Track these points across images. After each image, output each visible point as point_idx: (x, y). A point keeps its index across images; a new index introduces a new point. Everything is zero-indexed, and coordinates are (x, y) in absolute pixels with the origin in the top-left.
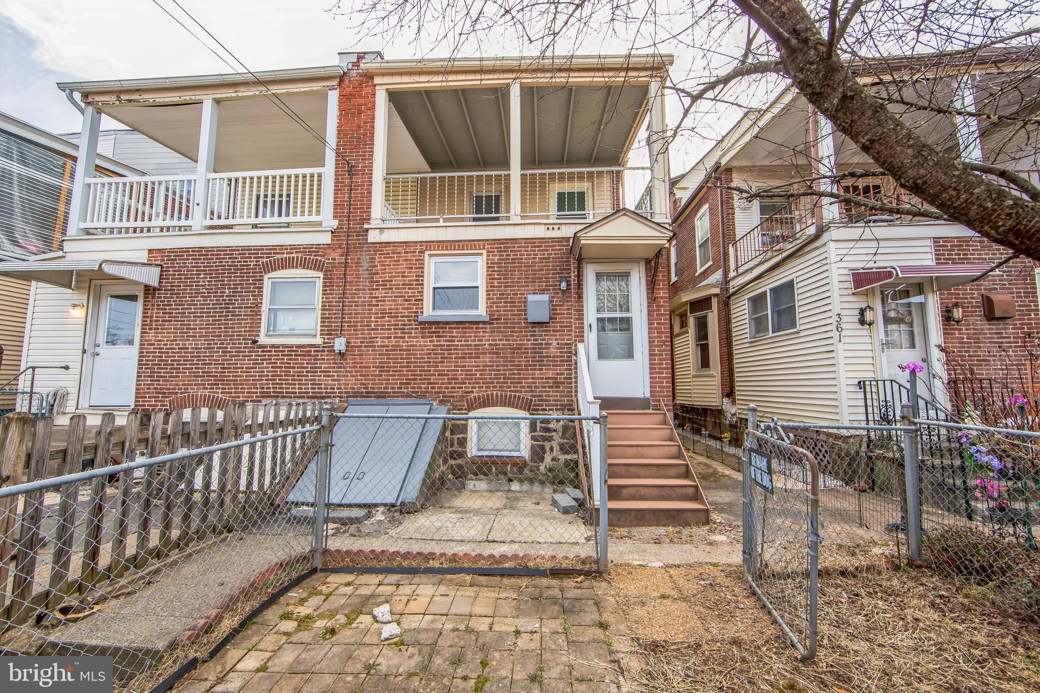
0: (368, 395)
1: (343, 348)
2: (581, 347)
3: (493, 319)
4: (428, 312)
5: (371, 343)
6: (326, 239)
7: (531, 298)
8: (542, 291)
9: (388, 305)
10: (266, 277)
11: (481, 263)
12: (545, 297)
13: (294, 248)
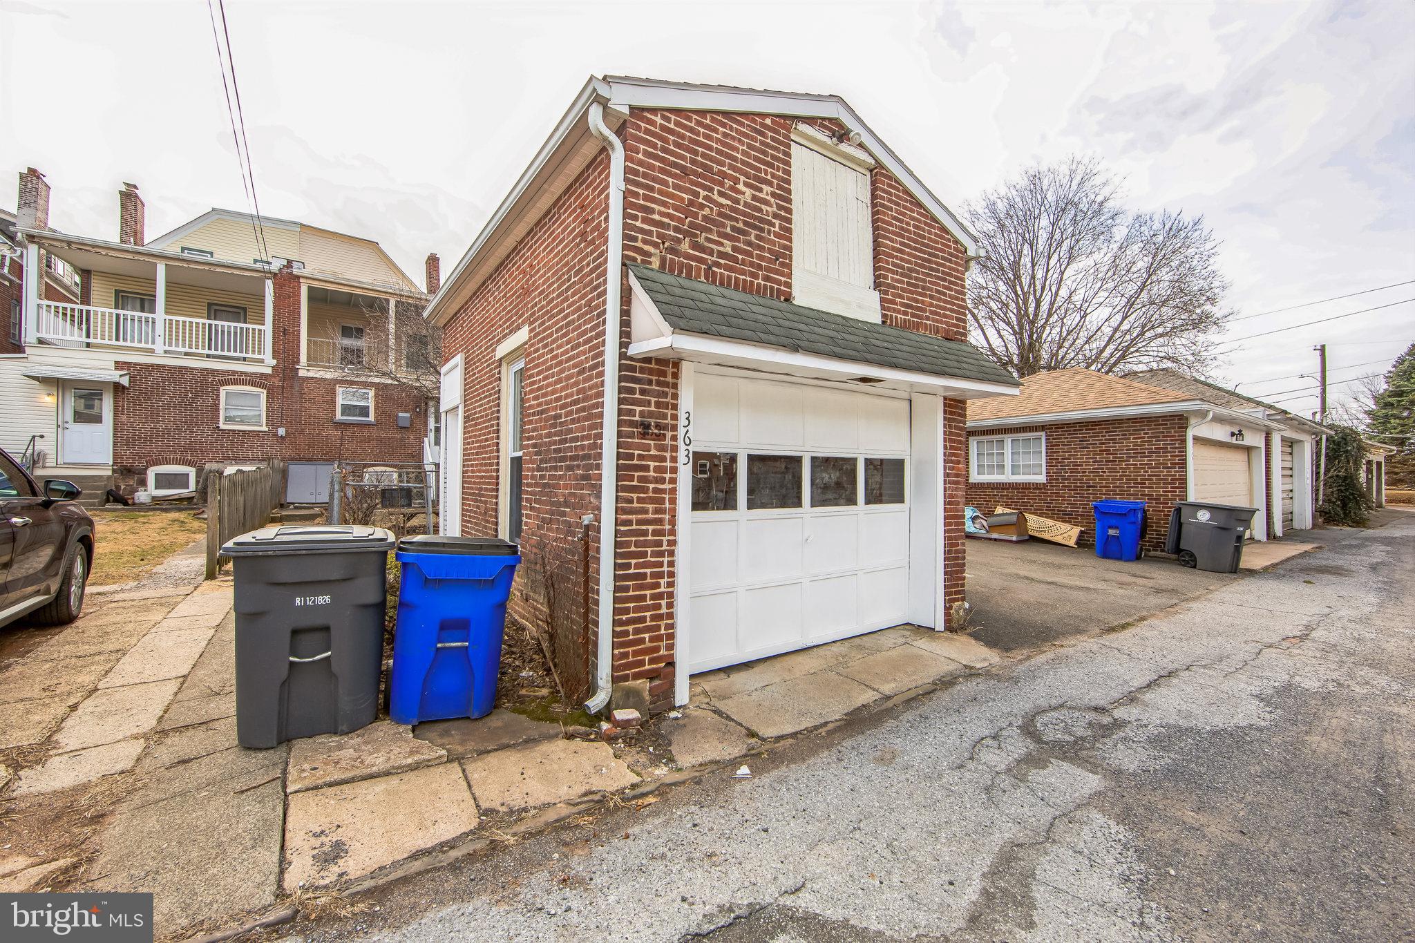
0: (301, 459)
1: (284, 434)
2: (426, 439)
3: (378, 424)
4: (339, 416)
5: (302, 431)
6: (269, 371)
7: (400, 414)
8: (406, 412)
9: (313, 412)
10: (221, 388)
11: (372, 393)
12: (408, 415)
13: (245, 374)
